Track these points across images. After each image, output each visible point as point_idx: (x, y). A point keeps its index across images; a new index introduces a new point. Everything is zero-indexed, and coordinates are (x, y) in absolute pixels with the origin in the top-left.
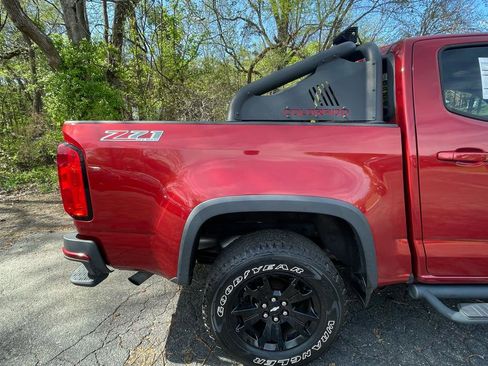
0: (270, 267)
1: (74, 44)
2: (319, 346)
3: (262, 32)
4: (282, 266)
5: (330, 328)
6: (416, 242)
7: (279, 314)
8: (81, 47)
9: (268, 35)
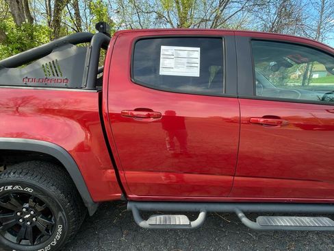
0: (10, 188)
1: (17, 26)
2: (55, 242)
3: (170, 22)
4: (17, 187)
5: (60, 230)
6: (119, 172)
7: (30, 219)
8: (22, 28)
9: (174, 24)
